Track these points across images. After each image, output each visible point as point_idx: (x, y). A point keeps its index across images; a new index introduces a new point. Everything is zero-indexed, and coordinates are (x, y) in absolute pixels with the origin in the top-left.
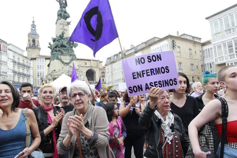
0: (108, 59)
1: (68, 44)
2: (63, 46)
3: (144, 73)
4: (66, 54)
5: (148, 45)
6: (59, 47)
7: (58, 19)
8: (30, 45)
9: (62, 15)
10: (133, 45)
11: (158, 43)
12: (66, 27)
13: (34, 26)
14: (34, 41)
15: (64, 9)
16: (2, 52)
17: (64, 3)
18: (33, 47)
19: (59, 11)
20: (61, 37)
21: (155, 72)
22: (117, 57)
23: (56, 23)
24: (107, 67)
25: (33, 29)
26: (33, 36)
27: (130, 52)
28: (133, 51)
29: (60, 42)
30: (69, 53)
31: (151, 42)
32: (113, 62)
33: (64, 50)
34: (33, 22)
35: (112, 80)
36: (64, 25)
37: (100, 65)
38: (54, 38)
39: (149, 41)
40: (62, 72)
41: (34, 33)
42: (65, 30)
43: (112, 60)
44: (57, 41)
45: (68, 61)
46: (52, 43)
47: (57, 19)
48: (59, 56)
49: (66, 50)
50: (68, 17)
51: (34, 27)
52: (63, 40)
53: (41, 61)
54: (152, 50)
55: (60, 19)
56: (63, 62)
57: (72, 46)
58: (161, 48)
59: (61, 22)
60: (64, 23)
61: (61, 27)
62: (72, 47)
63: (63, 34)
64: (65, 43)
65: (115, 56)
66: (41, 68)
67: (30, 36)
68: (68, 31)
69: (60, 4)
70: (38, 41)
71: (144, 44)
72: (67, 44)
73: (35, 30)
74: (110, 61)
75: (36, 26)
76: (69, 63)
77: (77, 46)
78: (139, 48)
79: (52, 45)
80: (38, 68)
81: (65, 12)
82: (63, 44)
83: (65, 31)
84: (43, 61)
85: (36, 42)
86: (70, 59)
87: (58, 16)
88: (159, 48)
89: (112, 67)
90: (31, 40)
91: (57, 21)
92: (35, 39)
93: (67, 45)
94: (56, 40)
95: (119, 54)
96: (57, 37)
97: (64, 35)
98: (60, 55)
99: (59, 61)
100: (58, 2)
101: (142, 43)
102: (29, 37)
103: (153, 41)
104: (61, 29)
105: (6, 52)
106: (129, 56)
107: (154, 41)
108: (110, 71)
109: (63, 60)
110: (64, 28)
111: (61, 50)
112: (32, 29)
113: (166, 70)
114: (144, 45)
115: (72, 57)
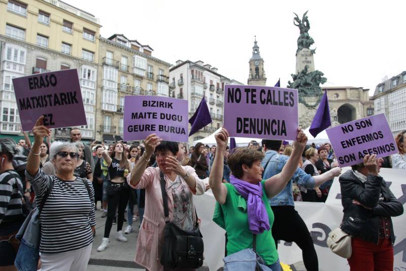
0: (379, 86)
1: (313, 81)
2: (306, 84)
3: (355, 141)
4: (311, 94)
6: (301, 86)
7: (299, 48)
8: (252, 75)
9: (304, 43)
12: (309, 59)
13: (256, 48)
14: (257, 69)
15: (306, 34)
17: (306, 25)
18: (256, 77)
19: (299, 38)
20: (304, 73)
21: (367, 139)
22: (397, 82)
23: (296, 55)
24: (376, 102)
25: (256, 52)
26: (256, 62)
29: (302, 79)
30: (314, 92)
32: (390, 91)
33: (308, 89)
34: (256, 43)
36: (306, 56)
37: (365, 95)
38: (295, 75)
40: (307, 118)
41: (257, 58)
42: (308, 62)
43: (387, 88)
44: (299, 78)
45: (313, 104)
46: (292, 81)
47: (297, 48)
48: (302, 98)
49: (311, 88)
50: (312, 42)
51: (256, 50)
52: (306, 77)
55: (301, 49)
56: (307, 106)
57: (318, 82)
59: (303, 53)
60: (307, 53)
61: (303, 59)
62: (319, 85)
63: (306, 69)
64: (309, 80)
65: (393, 79)
67: (252, 63)
68: (312, 63)
69: (301, 28)
70: (263, 69)
72: (311, 81)
73: (258, 53)
74: (383, 89)
75: (258, 48)
76: (315, 106)
77: (325, 82)
79: (292, 83)
81: (308, 38)
82: (306, 82)
83: (309, 64)
85: (260, 70)
86: (317, 100)
87: (298, 45)
89: (387, 101)
90: (254, 68)
91: (297, 52)
92: (259, 67)
93: (311, 83)
94: (297, 78)
95: (401, 76)
96: (299, 73)
97: (308, 69)
98: (303, 96)
99: (302, 104)
100: (298, 27)
102: (250, 65)
104: (303, 62)
108: (383, 107)
109: (307, 103)
110: (308, 60)
111: (305, 89)
112: (254, 54)
113: (379, 136)
115: (318, 97)
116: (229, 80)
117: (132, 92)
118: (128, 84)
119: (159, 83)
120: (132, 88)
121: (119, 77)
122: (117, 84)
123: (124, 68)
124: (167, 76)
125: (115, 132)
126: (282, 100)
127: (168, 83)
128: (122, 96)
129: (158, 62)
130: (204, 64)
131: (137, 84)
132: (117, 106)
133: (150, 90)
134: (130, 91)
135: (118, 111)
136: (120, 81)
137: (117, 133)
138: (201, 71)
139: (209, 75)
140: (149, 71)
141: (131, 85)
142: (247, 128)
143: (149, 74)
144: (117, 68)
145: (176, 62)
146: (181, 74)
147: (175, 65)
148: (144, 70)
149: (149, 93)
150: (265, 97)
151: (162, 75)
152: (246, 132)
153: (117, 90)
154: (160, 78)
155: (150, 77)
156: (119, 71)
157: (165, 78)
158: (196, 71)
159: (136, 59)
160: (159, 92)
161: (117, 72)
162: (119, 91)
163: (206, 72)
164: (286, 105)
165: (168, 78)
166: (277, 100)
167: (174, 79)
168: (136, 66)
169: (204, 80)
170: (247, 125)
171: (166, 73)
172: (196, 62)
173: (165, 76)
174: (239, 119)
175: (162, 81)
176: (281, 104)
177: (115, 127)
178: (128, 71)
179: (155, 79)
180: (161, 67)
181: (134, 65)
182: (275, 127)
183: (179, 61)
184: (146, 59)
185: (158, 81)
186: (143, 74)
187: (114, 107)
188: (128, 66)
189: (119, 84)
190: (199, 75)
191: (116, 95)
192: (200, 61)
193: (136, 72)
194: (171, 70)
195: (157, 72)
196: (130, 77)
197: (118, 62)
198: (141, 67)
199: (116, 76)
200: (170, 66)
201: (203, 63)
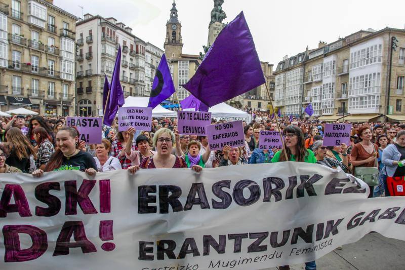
0: (280, 63)
5: (346, 44)
8: (169, 39)
10: (323, 42)
11: (364, 41)
13: (174, 11)
14: (174, 34)
16: (140, 55)
22: (294, 62)
24: (277, 77)
25: (174, 15)
26: (173, 26)
27: (316, 55)
28: (322, 53)
31: (353, 40)
32: (288, 70)
34: (174, 5)
35: (283, 97)
37: (270, 70)
39: (350, 38)
41: (174, 22)
43: (287, 66)
51: (174, 13)
53: (183, 65)
54: (352, 54)
58: (368, 52)
60: (219, 27)
61: (215, 32)
65: (291, 59)
66: (183, 74)
67: (170, 26)
70: (180, 34)
71: (341, 42)
73: (176, 16)
74: (283, 66)
78: (331, 49)
80: (180, 74)
84: (187, 65)
85: (177, 35)
88: (364, 50)
89: (285, 77)
90: (171, 32)
92: (176, 31)
95: (297, 57)
101: (338, 40)
102: (167, 28)
103: (356, 38)
104: (215, 35)
105: (144, 54)
106: (314, 61)
107: (358, 38)
108: (282, 82)
112: (171, 16)
114: (341, 44)
116: (143, 42)
117: (29, 46)
118: (23, 36)
119: (63, 39)
120: (29, 40)
121: (10, 25)
122: (7, 34)
123: (16, 15)
124: (73, 31)
125: (7, 92)
126: (204, 118)
127: (74, 39)
128: (15, 49)
129: (62, 13)
130: (117, 22)
131: (34, 36)
132: (9, 61)
133: (52, 46)
134: (26, 45)
135: (10, 67)
136: (11, 30)
137: (10, 93)
138: (113, 30)
139: (122, 35)
140: (51, 23)
141: (27, 37)
142: (188, 131)
143: (51, 26)
144: (6, 13)
145: (85, 16)
146: (90, 31)
147: (83, 18)
148: (44, 21)
149: (51, 48)
150: (196, 116)
151: (66, 30)
152: (187, 132)
153: (7, 42)
154: (65, 32)
155: (52, 30)
156: (8, 17)
157: (71, 34)
158: (108, 29)
159: (32, 5)
160: (63, 49)
161: (6, 19)
162: (10, 43)
163: (118, 31)
164: (206, 120)
165: (74, 33)
166: (201, 118)
167: (82, 35)
168: (32, 14)
169: (117, 40)
170: (187, 129)
171: (72, 26)
172: (107, 19)
173: (70, 31)
174: (184, 127)
175: (66, 36)
176: (203, 120)
177: (7, 87)
178: (22, 19)
179: (58, 33)
180: (65, 20)
181: (30, 13)
182: (200, 130)
183: (88, 14)
184: (46, 8)
185: (62, 35)
186: (42, 25)
187: (5, 63)
188: (22, 14)
189: (9, 34)
190: (111, 34)
191: (7, 47)
192: (112, 18)
193: (33, 21)
194: (77, 25)
195: (60, 25)
196: (25, 28)
197: (8, 6)
198: (40, 17)
199: (5, 23)
200: (76, 20)
201: (116, 20)
